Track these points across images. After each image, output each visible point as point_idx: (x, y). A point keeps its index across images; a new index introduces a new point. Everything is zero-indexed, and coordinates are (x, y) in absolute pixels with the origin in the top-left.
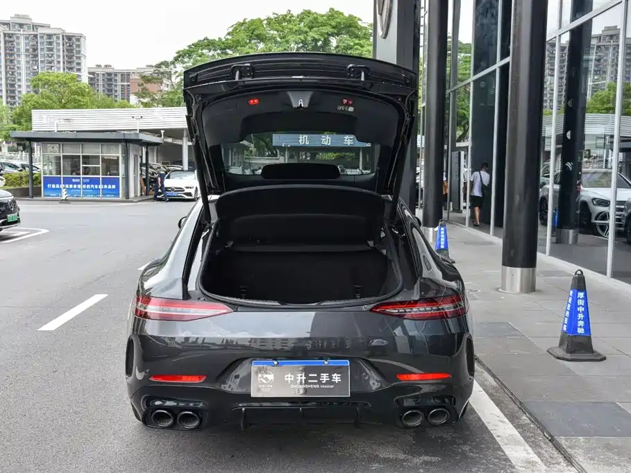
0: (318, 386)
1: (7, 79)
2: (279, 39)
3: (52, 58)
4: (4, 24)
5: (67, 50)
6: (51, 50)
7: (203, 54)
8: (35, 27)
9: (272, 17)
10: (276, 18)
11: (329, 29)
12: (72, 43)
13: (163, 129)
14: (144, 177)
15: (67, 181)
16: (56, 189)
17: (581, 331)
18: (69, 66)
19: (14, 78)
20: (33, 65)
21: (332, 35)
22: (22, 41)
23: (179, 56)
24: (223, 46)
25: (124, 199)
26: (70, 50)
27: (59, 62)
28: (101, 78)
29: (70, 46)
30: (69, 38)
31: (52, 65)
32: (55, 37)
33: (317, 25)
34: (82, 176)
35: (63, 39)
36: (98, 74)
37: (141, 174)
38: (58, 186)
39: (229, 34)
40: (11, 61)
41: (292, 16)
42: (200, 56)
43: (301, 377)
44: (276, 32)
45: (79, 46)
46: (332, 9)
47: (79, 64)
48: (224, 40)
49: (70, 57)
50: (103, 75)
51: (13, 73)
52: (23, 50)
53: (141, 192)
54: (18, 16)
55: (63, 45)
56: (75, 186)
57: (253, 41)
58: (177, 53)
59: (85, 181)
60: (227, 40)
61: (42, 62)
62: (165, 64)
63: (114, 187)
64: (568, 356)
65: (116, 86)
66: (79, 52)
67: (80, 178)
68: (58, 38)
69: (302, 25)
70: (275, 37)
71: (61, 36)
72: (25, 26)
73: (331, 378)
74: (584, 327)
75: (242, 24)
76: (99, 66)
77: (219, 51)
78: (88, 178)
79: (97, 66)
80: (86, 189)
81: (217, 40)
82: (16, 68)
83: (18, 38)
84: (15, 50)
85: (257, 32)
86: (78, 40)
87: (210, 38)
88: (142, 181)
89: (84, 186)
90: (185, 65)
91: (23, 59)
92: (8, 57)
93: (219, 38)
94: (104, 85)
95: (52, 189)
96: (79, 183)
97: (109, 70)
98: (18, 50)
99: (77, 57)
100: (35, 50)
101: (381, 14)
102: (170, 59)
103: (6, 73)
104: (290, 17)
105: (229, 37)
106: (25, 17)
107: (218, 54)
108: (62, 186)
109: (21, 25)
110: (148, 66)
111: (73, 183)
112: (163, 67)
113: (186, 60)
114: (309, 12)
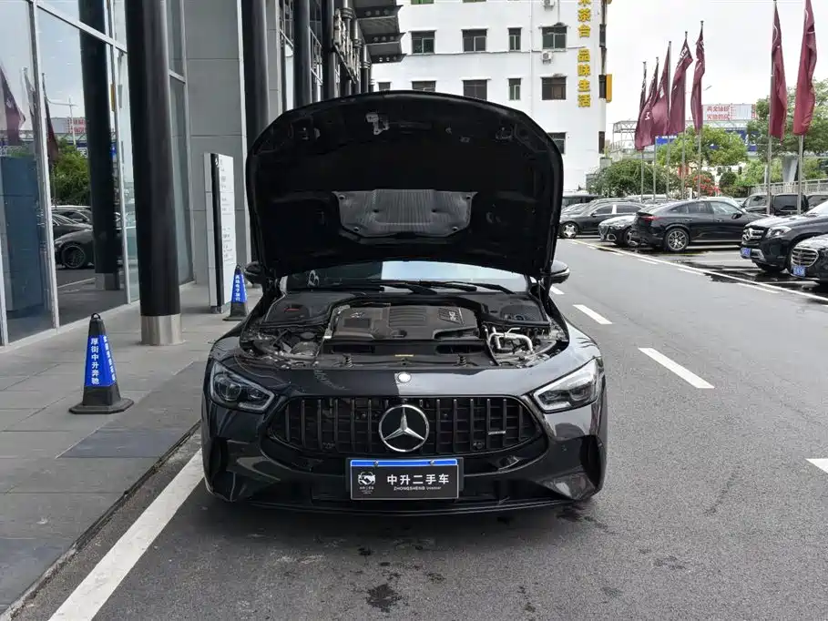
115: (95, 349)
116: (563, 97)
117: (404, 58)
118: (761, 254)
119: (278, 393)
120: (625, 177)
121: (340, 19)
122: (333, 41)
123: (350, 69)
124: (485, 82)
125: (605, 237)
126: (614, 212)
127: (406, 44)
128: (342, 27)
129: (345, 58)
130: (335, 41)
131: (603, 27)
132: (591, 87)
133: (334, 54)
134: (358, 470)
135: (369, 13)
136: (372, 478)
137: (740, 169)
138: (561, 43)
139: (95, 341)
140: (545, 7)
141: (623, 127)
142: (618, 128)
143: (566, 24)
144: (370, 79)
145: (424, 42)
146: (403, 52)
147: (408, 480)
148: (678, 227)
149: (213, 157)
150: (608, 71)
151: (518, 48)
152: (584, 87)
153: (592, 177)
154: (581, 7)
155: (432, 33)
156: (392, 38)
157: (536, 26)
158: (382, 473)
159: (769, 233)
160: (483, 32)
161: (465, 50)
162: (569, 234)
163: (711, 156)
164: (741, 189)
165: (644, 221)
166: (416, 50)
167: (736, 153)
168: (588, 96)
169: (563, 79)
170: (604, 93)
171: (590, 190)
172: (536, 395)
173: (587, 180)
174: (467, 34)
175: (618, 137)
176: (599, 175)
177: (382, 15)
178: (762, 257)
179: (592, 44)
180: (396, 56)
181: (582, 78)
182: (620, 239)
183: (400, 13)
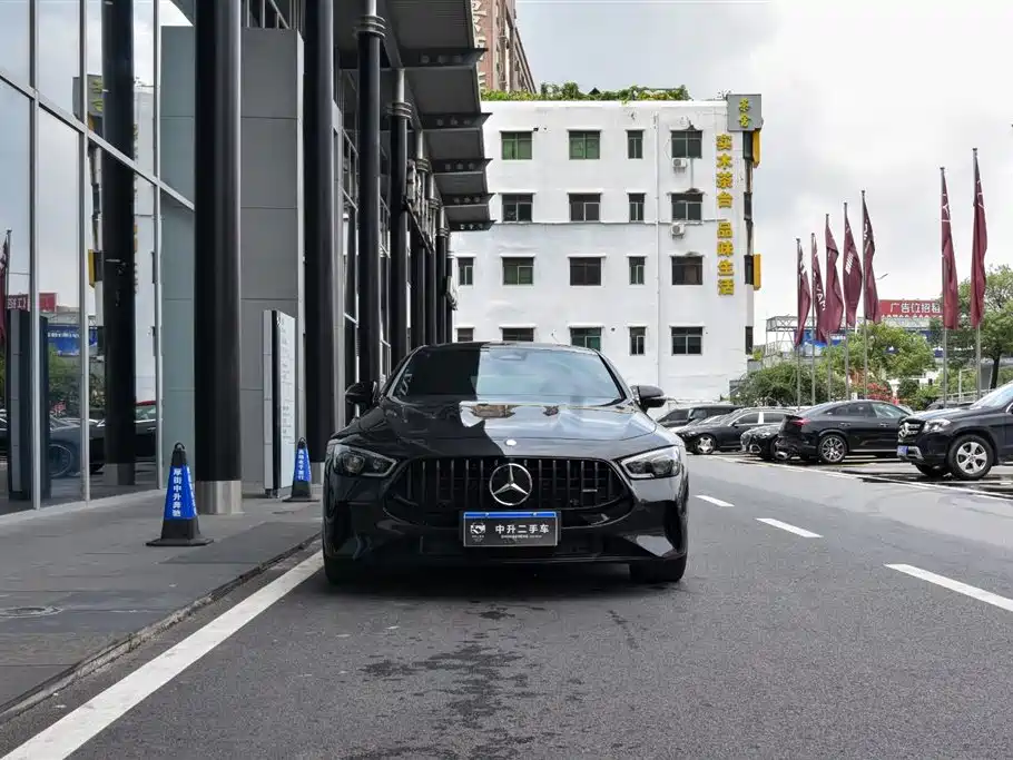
115: (177, 480)
116: (699, 281)
117: (493, 228)
118: (919, 452)
119: (401, 460)
120: (778, 384)
121: (415, 171)
122: (405, 197)
123: (425, 233)
124: (598, 260)
125: (748, 449)
126: (761, 421)
127: (495, 209)
128: (417, 180)
129: (420, 219)
130: (408, 197)
131: (748, 196)
132: (735, 269)
133: (406, 214)
134: (470, 522)
135: (448, 167)
136: (483, 528)
137: (930, 381)
138: (695, 214)
139: (178, 472)
140: (675, 169)
141: (779, 324)
142: (772, 324)
143: (701, 190)
144: (448, 252)
145: (520, 208)
146: (492, 219)
147: (514, 529)
148: (834, 433)
149: (274, 315)
150: (755, 252)
151: (641, 217)
152: (725, 269)
153: (736, 384)
154: (720, 171)
155: (529, 197)
156: (477, 200)
157: (665, 193)
158: (491, 524)
159: (927, 427)
160: (596, 197)
161: (572, 219)
162: (705, 448)
163: (890, 362)
164: (924, 401)
165: (793, 426)
166: (509, 215)
167: (921, 359)
168: (731, 281)
169: (699, 259)
170: (751, 276)
171: (733, 399)
172: (624, 463)
173: (732, 388)
174: (576, 199)
175: (772, 336)
176: (747, 381)
177: (466, 169)
178: (919, 455)
179: (735, 217)
180: (483, 223)
181: (723, 258)
182: (766, 450)
183: (488, 168)
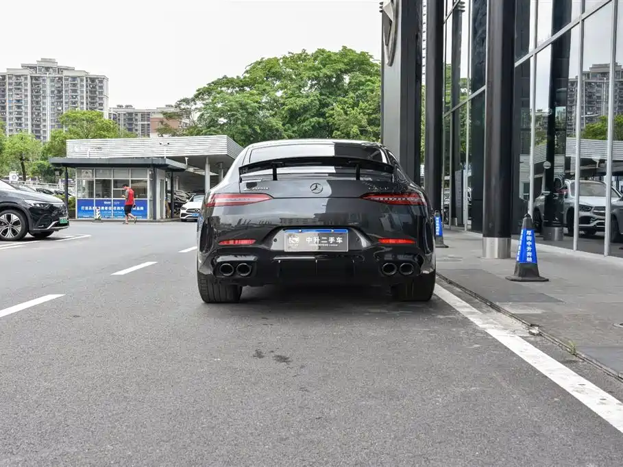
0: (327, 245)
1: (32, 120)
2: (294, 77)
3: (76, 100)
4: (31, 68)
5: (91, 91)
6: (75, 91)
7: (222, 91)
8: (60, 70)
9: (288, 56)
10: (291, 57)
11: (341, 66)
12: (95, 86)
13: (187, 157)
14: (170, 202)
15: (99, 204)
16: (89, 211)
17: (529, 260)
18: (92, 106)
19: (40, 119)
20: (57, 106)
21: (346, 72)
22: (48, 83)
23: (199, 94)
24: (241, 84)
25: (152, 219)
26: (93, 91)
27: (82, 103)
28: (122, 118)
29: (93, 87)
30: (93, 80)
31: (76, 105)
32: (79, 79)
33: (330, 62)
34: (112, 199)
35: (87, 81)
36: (119, 114)
37: (166, 199)
38: (90, 208)
39: (247, 72)
40: (37, 103)
41: (307, 55)
42: (219, 93)
43: (316, 239)
44: (291, 70)
45: (101, 87)
46: (345, 48)
47: (101, 104)
48: (242, 77)
49: (93, 98)
50: (124, 114)
51: (39, 113)
52: (48, 92)
53: (166, 215)
54: (44, 60)
55: (87, 86)
56: (106, 208)
57: (270, 79)
58: (198, 91)
59: (116, 203)
60: (245, 78)
61: (66, 103)
62: (186, 101)
63: (142, 208)
64: (520, 278)
65: (136, 125)
66: (101, 93)
67: (110, 201)
68: (82, 80)
69: (317, 63)
70: (290, 75)
71: (85, 78)
72: (51, 70)
73: (336, 239)
74: (532, 257)
75: (259, 63)
76: (120, 106)
77: (237, 89)
78: (119, 200)
79: (118, 106)
80: (117, 210)
81: (236, 78)
82: (41, 109)
83: (44, 80)
84: (41, 92)
85: (273, 70)
86: (101, 82)
87: (229, 76)
88: (167, 205)
89: (115, 208)
90: (204, 102)
91: (48, 101)
92: (35, 99)
93: (237, 76)
94: (124, 125)
95: (85, 211)
96: (110, 205)
97: (130, 110)
98: (44, 92)
99: (99, 98)
100: (60, 92)
101: (387, 45)
102: (190, 96)
103: (32, 113)
104: (305, 56)
105: (247, 75)
106: (50, 61)
107: (236, 92)
108: (94, 208)
109: (47, 69)
110: (167, 106)
111: (105, 206)
112: (184, 103)
113: (206, 97)
114: (323, 51)
